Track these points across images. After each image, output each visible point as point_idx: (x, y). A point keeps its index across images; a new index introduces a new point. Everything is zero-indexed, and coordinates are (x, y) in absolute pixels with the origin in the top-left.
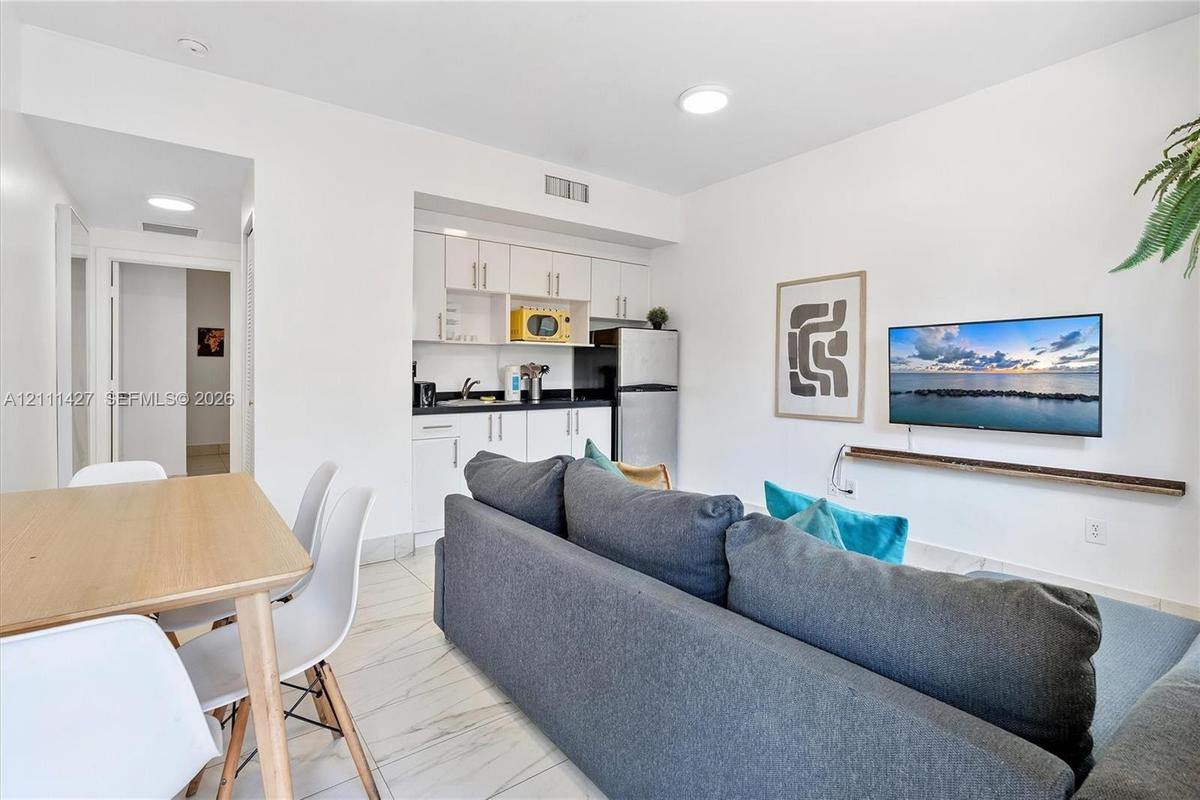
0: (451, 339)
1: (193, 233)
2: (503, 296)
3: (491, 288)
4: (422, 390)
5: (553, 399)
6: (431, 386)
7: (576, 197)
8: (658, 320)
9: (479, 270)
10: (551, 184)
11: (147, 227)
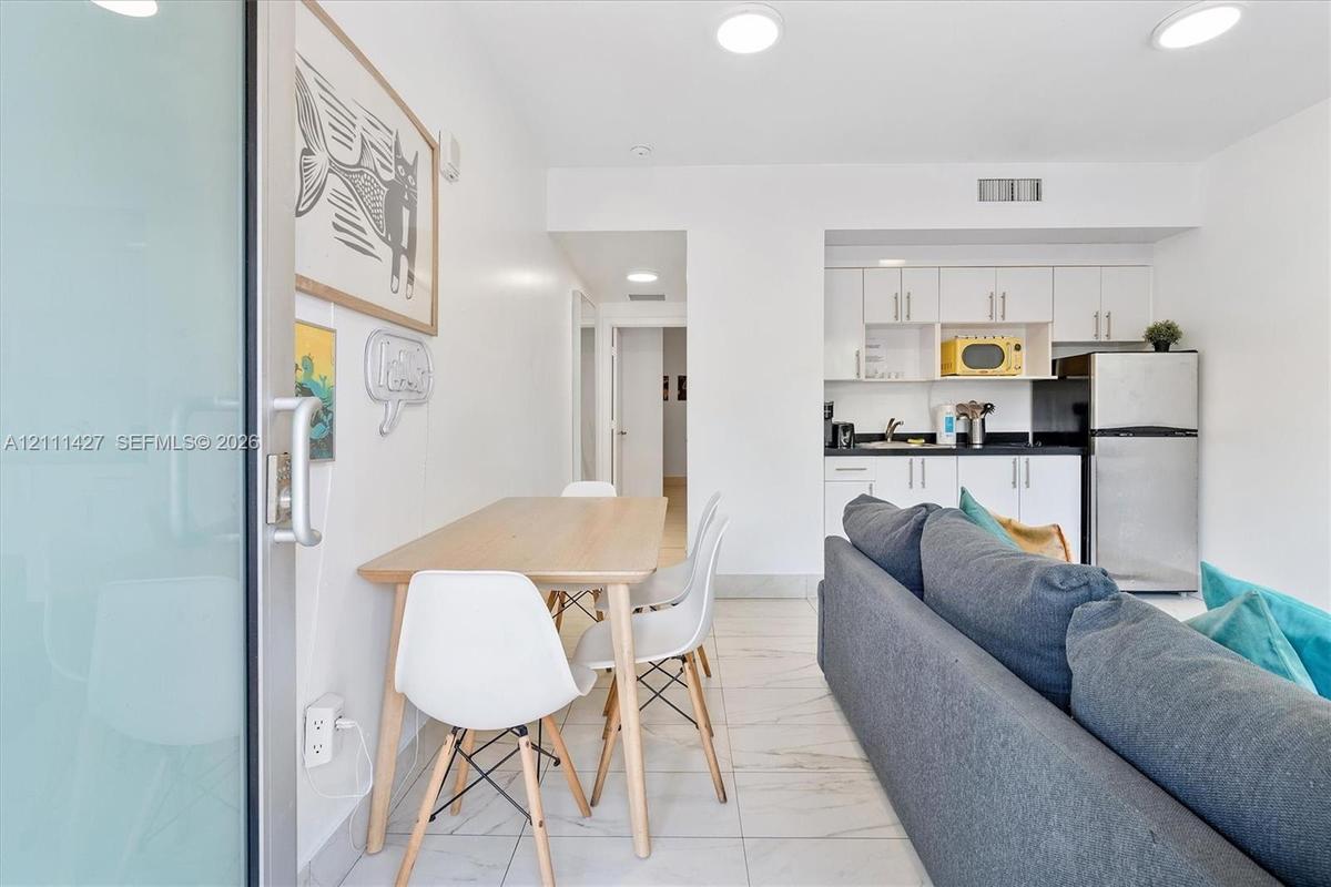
0: (873, 377)
1: (661, 298)
2: (932, 325)
3: (915, 319)
4: (840, 432)
5: (1000, 443)
6: (849, 427)
7: (1022, 197)
8: (1162, 339)
9: (902, 301)
10: (984, 190)
11: (633, 297)
